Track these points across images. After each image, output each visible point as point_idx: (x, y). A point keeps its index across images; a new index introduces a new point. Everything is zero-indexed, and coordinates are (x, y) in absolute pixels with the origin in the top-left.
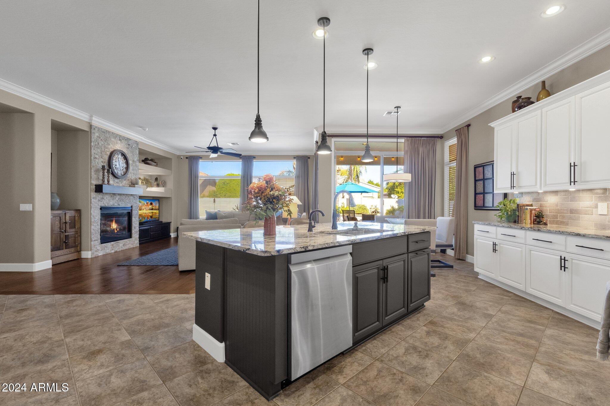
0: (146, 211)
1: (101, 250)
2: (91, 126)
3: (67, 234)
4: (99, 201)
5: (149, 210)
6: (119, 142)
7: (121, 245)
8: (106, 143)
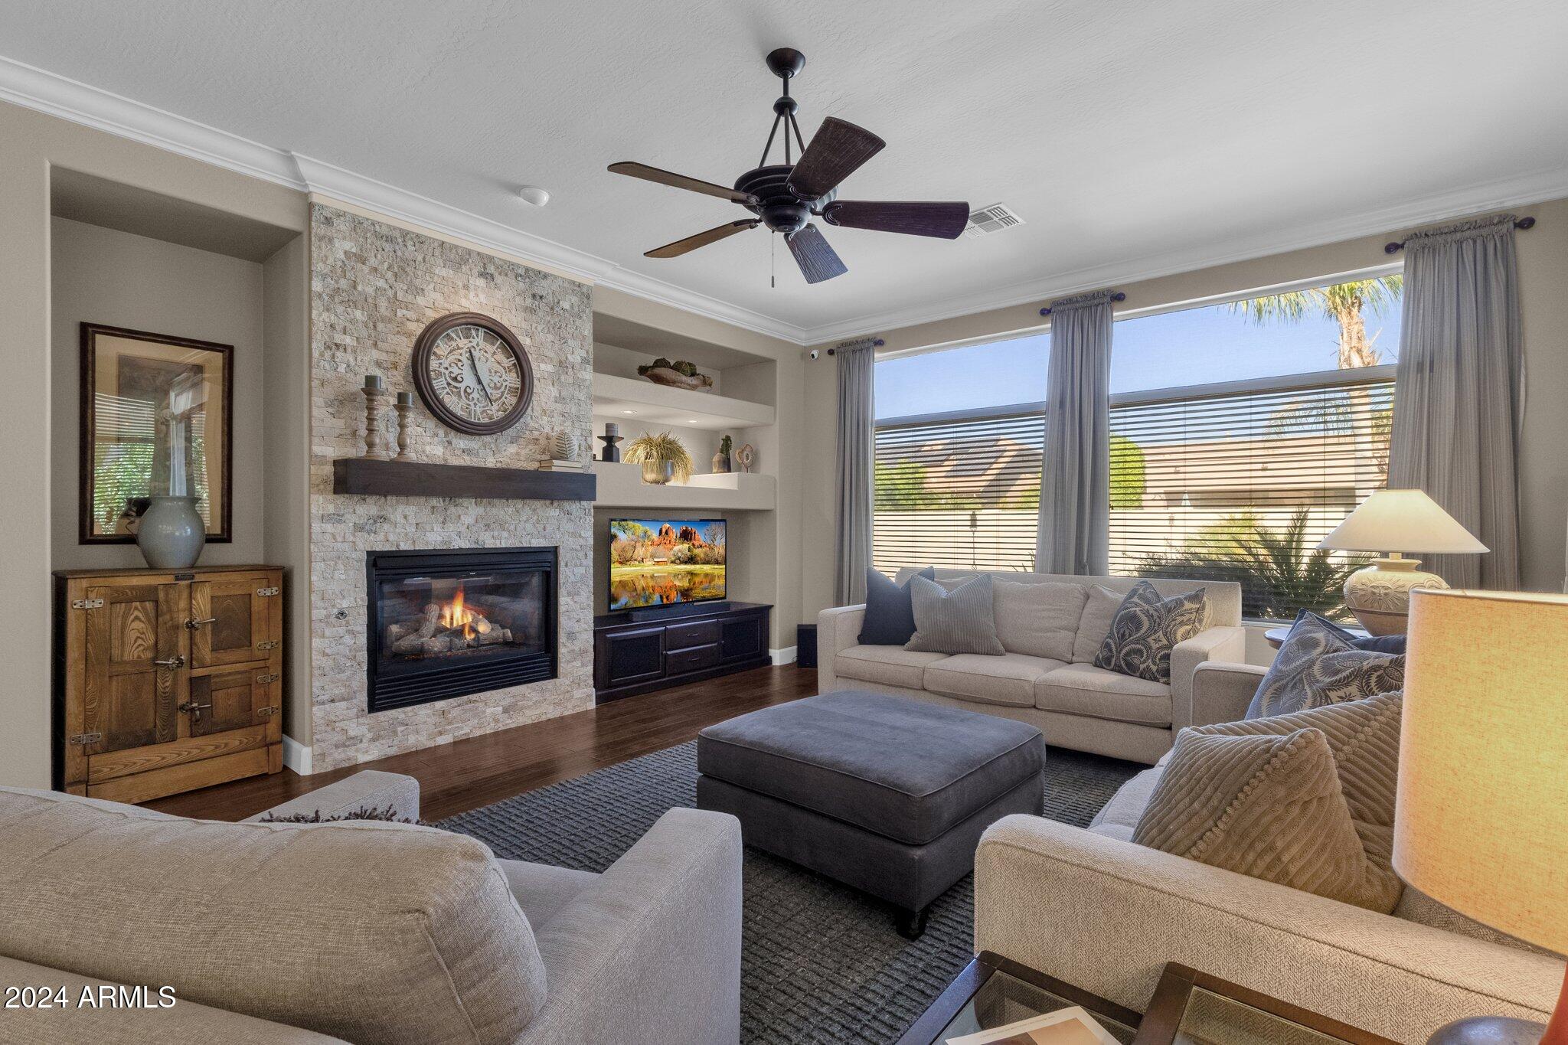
0: (656, 568)
1: (373, 740)
2: (308, 207)
3: (198, 672)
4: (359, 528)
5: (672, 562)
6: (481, 282)
7: (489, 711)
8: (401, 287)
